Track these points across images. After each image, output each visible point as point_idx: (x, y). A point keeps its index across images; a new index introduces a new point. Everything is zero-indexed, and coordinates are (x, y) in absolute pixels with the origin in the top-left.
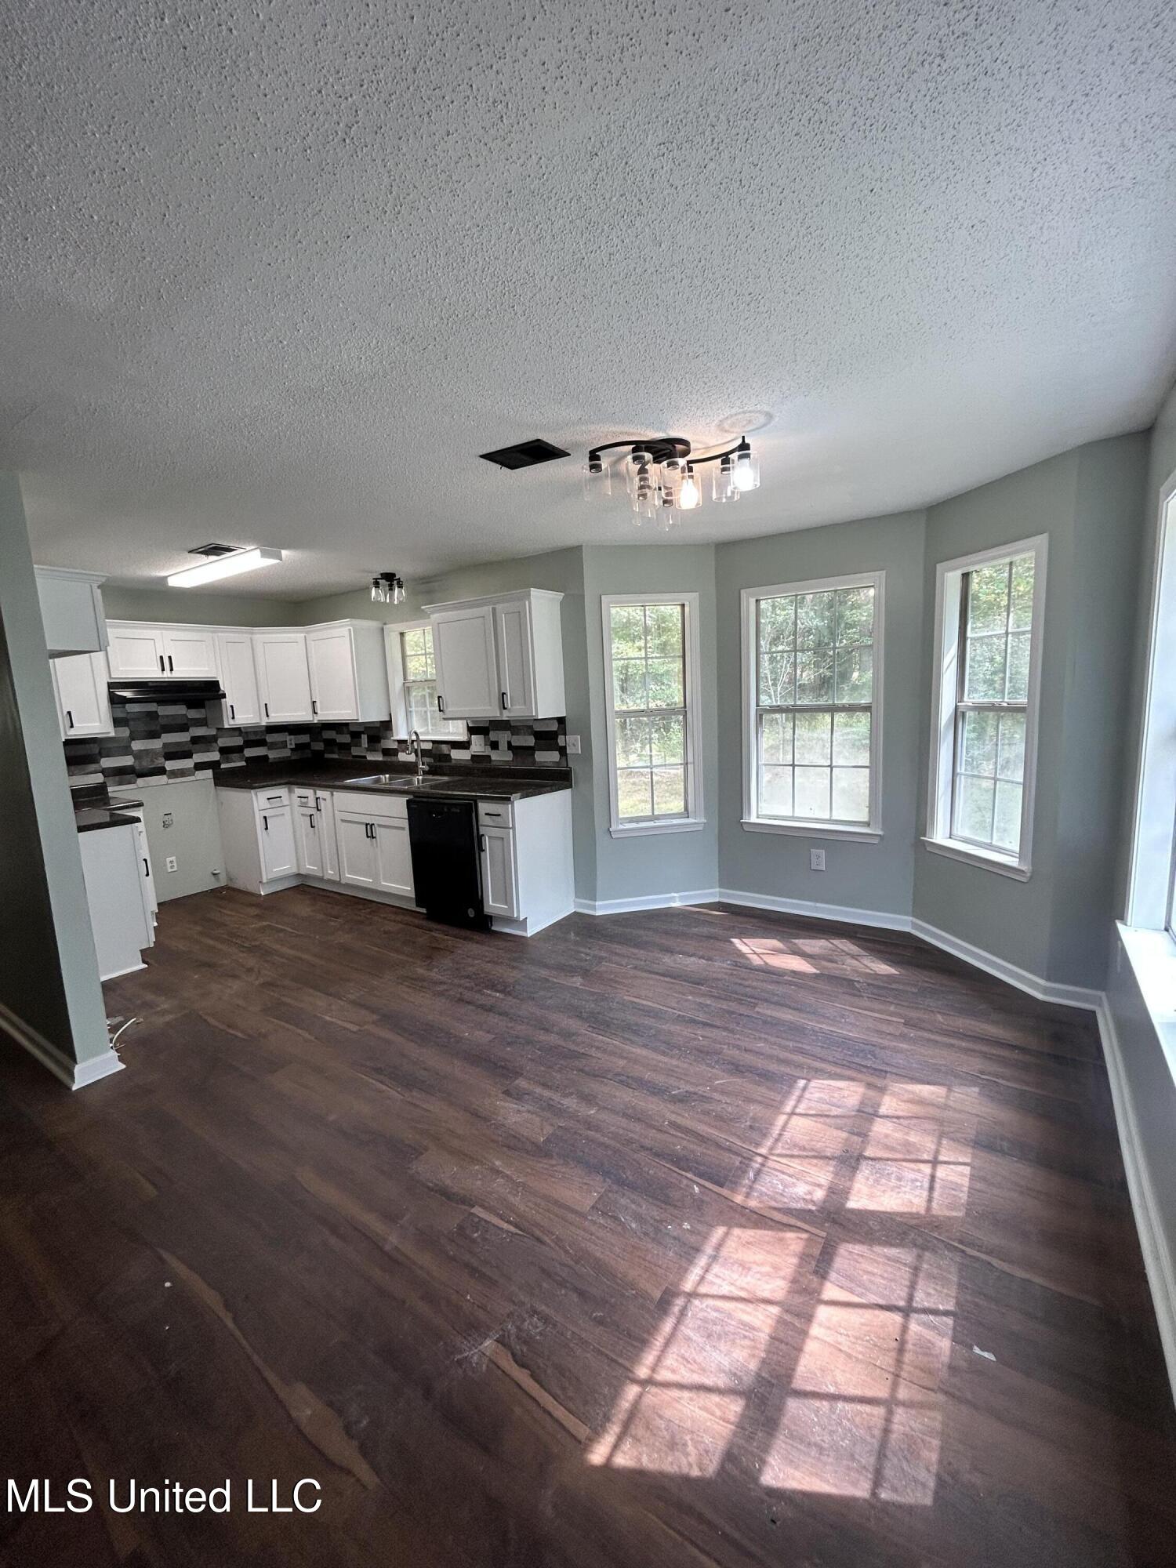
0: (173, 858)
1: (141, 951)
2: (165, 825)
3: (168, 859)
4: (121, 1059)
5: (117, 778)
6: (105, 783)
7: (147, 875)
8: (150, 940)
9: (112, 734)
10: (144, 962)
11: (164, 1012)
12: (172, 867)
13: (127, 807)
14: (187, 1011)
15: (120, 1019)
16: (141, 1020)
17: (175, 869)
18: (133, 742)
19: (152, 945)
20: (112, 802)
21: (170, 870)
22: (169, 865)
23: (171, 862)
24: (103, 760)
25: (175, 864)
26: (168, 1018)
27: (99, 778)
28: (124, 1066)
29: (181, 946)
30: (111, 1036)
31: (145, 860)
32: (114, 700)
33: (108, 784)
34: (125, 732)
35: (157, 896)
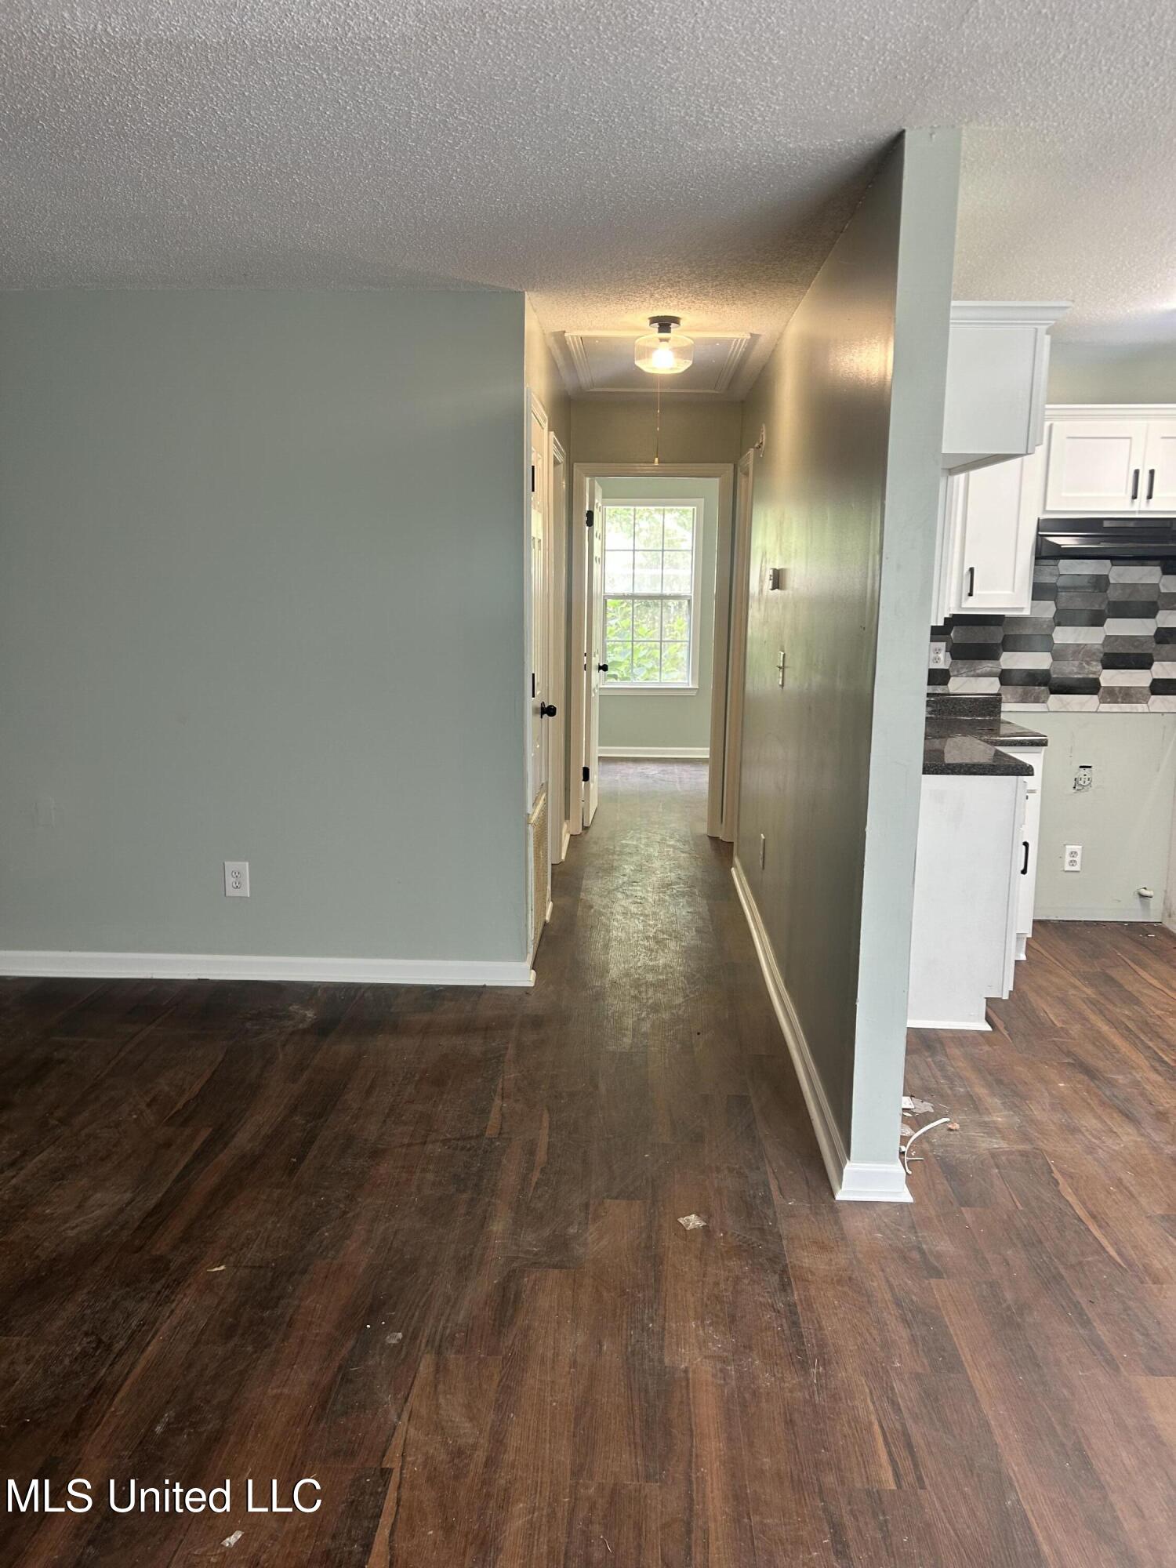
0: (1077, 848)
1: (988, 999)
2: (1077, 785)
3: (1070, 848)
4: (910, 1181)
5: (1020, 689)
6: (999, 695)
7: (1024, 872)
8: (1004, 988)
9: (1026, 613)
10: (988, 1019)
11: (991, 1129)
12: (1073, 863)
13: (1022, 744)
14: (1027, 1147)
15: (926, 1107)
16: (957, 1126)
17: (1077, 868)
18: (1057, 628)
19: (1006, 997)
20: (1004, 730)
21: (1068, 868)
22: (1068, 858)
23: (1074, 854)
24: (1005, 655)
25: (1078, 859)
26: (998, 1144)
27: (991, 686)
28: (909, 1199)
29: (1053, 1014)
30: (908, 1131)
31: (1026, 844)
32: (1045, 553)
33: (1004, 698)
34: (1048, 610)
35: (1035, 908)
